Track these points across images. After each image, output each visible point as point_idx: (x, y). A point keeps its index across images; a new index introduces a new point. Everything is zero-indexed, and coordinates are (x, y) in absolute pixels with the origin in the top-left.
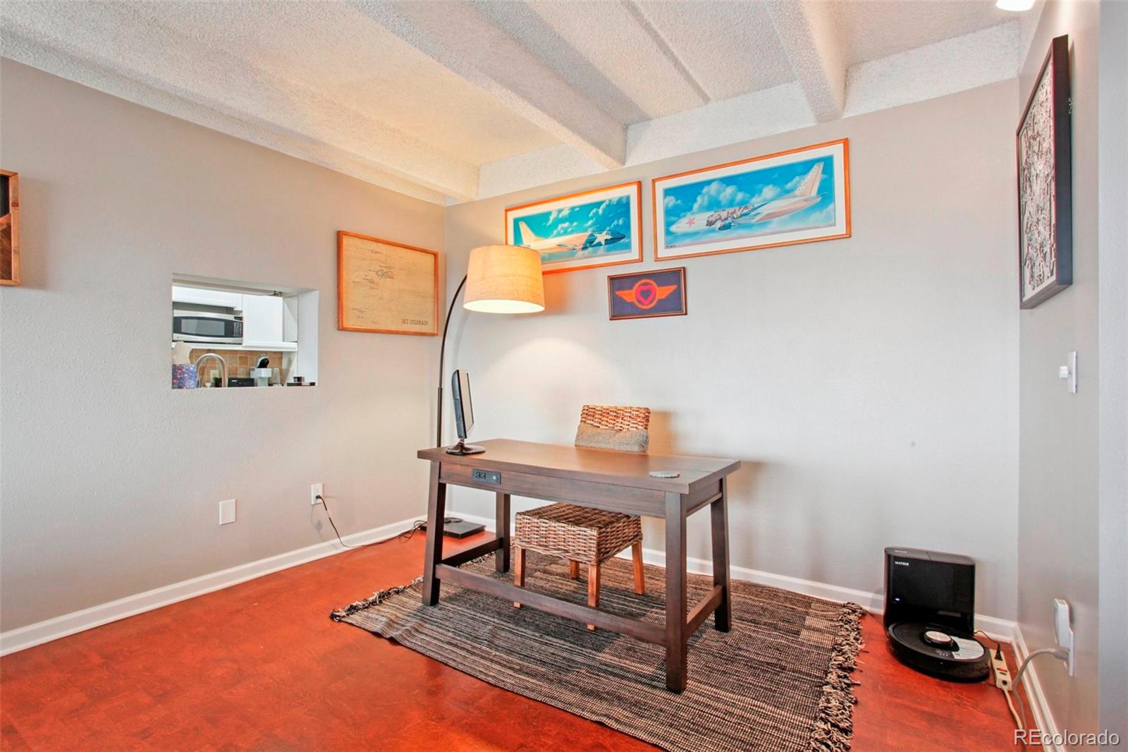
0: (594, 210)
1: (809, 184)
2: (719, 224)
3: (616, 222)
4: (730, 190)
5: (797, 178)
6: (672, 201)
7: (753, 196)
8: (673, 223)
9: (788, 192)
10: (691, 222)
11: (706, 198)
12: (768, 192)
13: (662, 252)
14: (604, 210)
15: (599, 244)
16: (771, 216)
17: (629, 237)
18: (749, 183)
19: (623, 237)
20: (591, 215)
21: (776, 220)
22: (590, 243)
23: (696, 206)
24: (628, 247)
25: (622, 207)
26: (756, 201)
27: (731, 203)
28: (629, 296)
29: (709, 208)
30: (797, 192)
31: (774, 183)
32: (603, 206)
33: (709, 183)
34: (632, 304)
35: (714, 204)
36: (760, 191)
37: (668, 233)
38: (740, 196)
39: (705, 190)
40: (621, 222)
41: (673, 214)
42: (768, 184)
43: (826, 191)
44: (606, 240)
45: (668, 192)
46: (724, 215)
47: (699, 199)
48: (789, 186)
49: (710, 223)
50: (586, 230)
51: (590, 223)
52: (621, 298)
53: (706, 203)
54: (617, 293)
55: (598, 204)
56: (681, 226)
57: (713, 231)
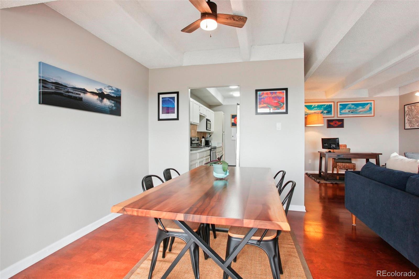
0: (323, 106)
1: (367, 107)
2: (351, 112)
3: (328, 109)
4: (353, 106)
5: (366, 106)
6: (341, 106)
7: (357, 107)
8: (341, 111)
9: (364, 108)
10: (345, 111)
11: (348, 107)
12: (360, 107)
13: (339, 116)
14: (326, 106)
15: (324, 113)
16: (361, 111)
17: (332, 112)
18: (357, 105)
19: (330, 112)
20: (323, 107)
21: (362, 112)
22: (322, 112)
23: (346, 108)
24: (331, 114)
25: (330, 106)
26: (358, 108)
27: (353, 108)
28: (332, 124)
29: (349, 108)
30: (365, 108)
31: (362, 106)
32: (325, 106)
33: (349, 104)
34: (332, 125)
35: (350, 108)
36: (359, 107)
37: (340, 112)
38: (355, 107)
39: (348, 105)
40: (330, 109)
41: (341, 109)
42: (360, 106)
43: (370, 109)
44: (326, 112)
45: (340, 105)
46: (352, 110)
47: (347, 107)
48: (364, 107)
49: (349, 111)
50: (321, 110)
51: (322, 108)
52: (330, 124)
53: (348, 108)
54: (329, 123)
55: (325, 105)
56: (343, 111)
57: (350, 113)
